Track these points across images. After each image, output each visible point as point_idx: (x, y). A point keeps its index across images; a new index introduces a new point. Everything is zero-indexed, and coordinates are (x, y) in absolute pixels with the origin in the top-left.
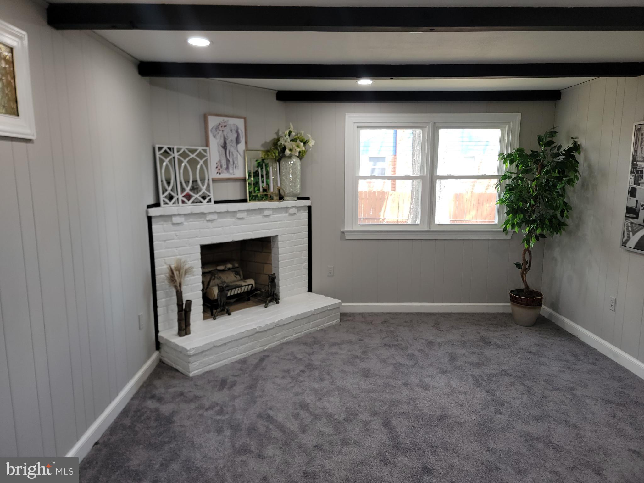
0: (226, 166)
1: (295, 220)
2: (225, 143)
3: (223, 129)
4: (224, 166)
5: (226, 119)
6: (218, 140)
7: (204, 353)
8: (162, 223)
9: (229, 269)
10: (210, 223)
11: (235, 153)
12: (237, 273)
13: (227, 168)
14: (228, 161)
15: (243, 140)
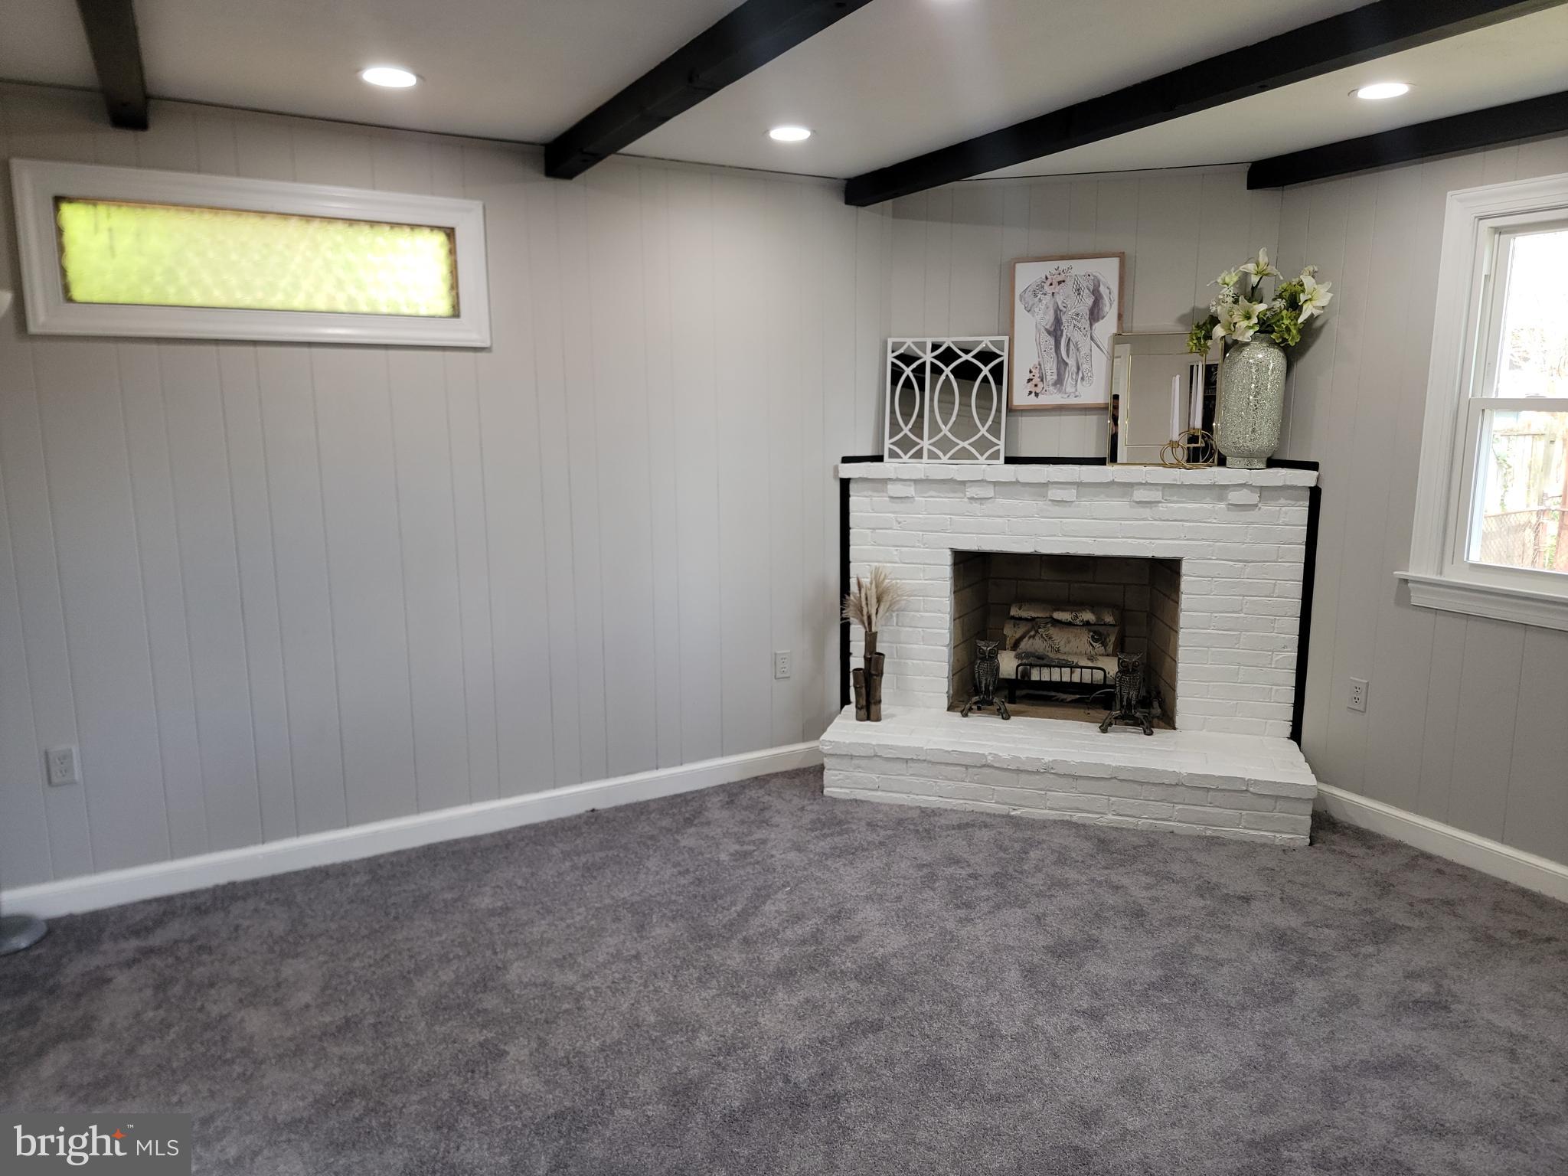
0: (1055, 377)
1: (1253, 523)
2: (1058, 322)
3: (1056, 288)
4: (1051, 376)
5: (1063, 265)
6: (1038, 318)
7: (855, 762)
8: (870, 493)
9: (1087, 624)
10: (976, 505)
11: (1085, 344)
12: (1098, 637)
13: (1059, 382)
14: (1062, 364)
15: (1111, 311)
